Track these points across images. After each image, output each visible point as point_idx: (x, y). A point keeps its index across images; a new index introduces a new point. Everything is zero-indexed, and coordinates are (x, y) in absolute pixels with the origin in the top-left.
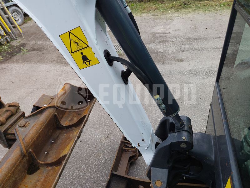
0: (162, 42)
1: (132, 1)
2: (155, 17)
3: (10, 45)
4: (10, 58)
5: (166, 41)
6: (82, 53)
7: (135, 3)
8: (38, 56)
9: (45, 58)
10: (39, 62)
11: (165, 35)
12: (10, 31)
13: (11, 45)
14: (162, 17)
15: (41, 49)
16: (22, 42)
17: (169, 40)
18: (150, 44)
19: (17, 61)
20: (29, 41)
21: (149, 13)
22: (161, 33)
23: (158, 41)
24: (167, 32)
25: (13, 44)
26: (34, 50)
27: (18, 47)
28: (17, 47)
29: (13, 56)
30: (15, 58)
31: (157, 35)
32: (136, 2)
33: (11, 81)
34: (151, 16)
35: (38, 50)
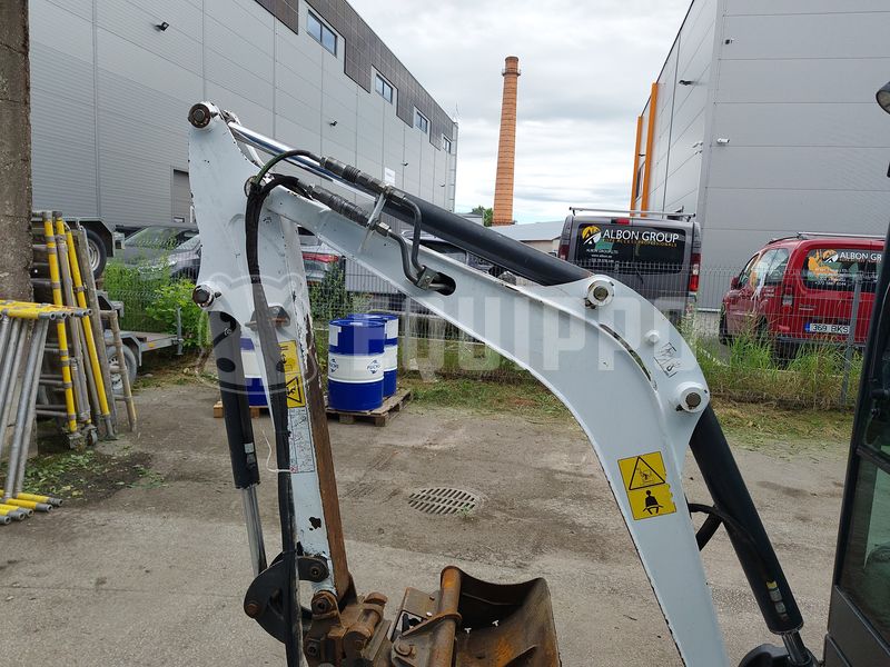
0: (578, 497)
1: (465, 376)
2: (537, 426)
3: (96, 453)
4: (108, 496)
5: (590, 498)
6: (648, 493)
7: (472, 382)
8: (205, 497)
9: (233, 507)
10: (213, 514)
11: (580, 479)
12: (107, 412)
13: (101, 455)
14: (556, 429)
15: (207, 478)
16: (137, 449)
17: (597, 494)
18: (545, 498)
19: (137, 506)
20: (158, 448)
21: (515, 414)
22: (569, 474)
23: (566, 493)
24: (584, 472)
25: (105, 452)
26: (182, 478)
27: (127, 465)
28: (122, 463)
29: (118, 488)
30: (126, 496)
31: (558, 477)
32: (475, 379)
33: (141, 567)
34: (522, 421)
35: (197, 480)
